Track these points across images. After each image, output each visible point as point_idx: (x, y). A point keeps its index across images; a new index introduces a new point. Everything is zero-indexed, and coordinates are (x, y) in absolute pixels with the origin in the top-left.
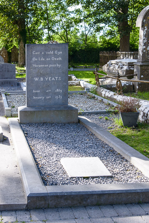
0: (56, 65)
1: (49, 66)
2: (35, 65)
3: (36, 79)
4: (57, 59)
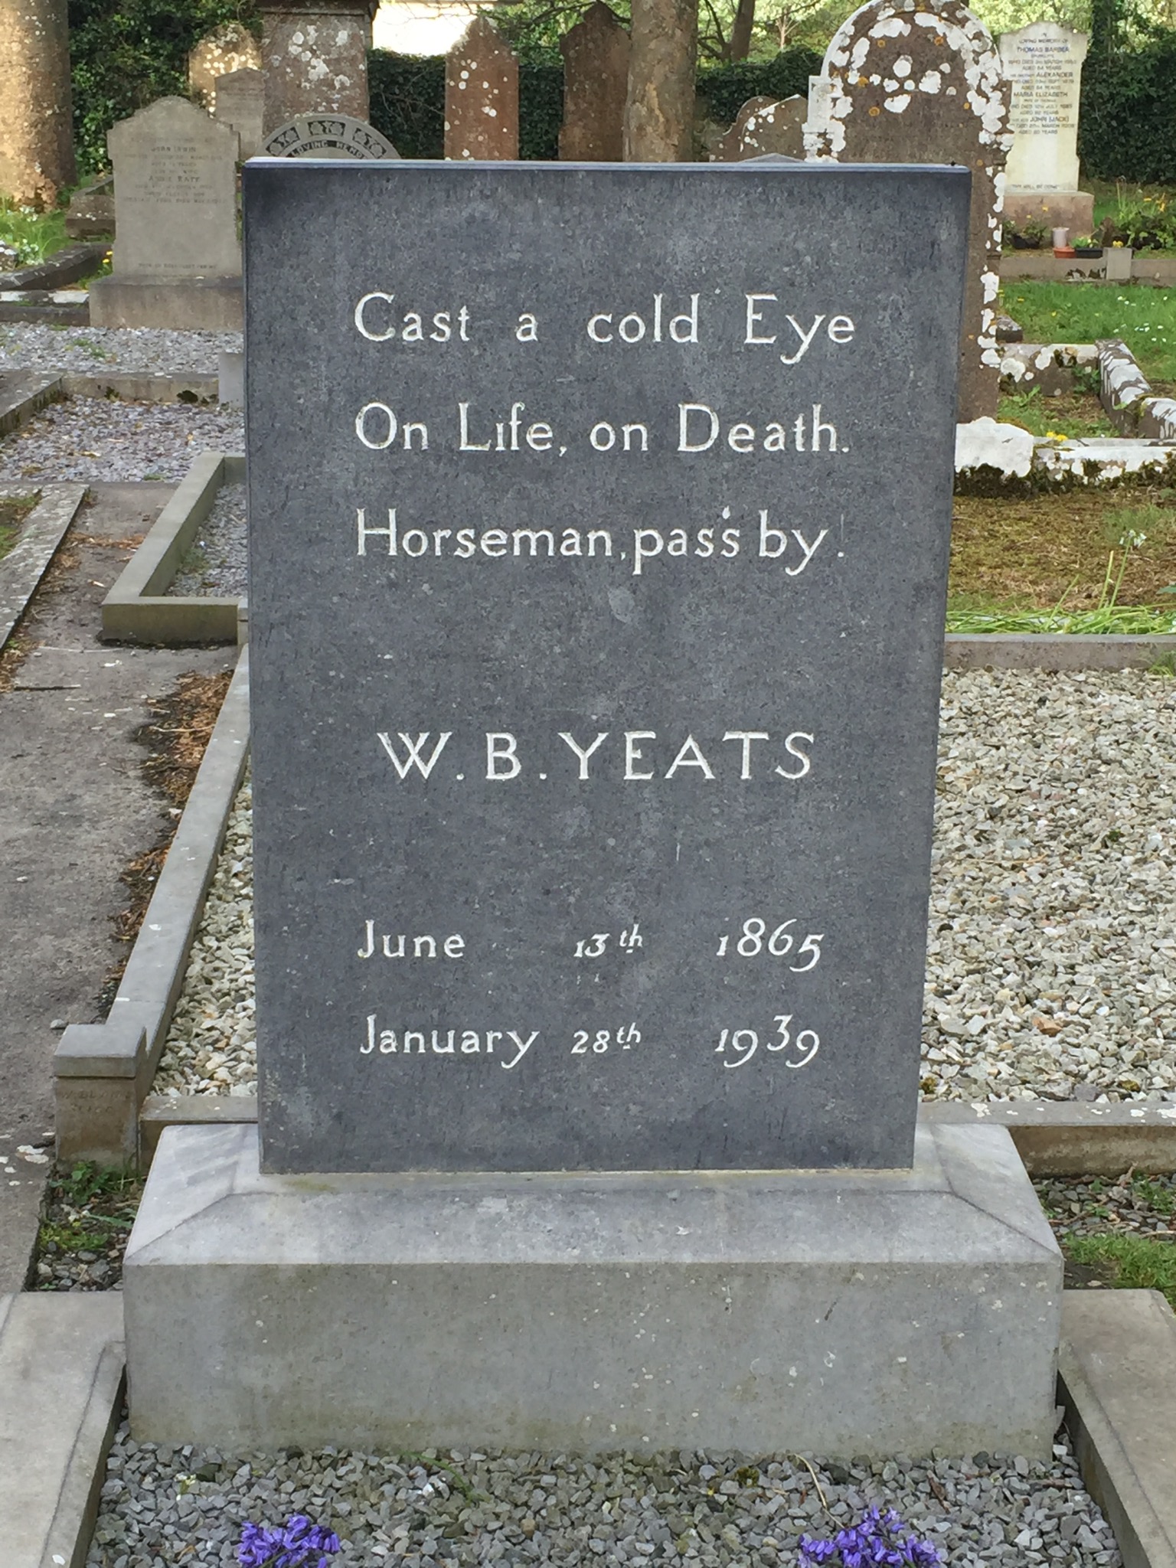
0: (749, 540)
1: (623, 542)
2: (392, 532)
3: (403, 754)
4: (761, 436)
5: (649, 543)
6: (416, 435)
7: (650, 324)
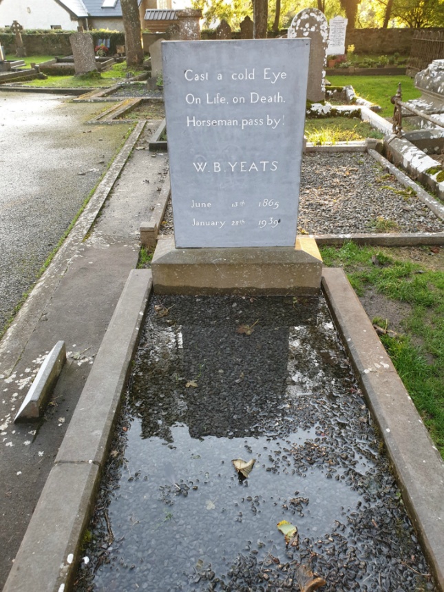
0: (265, 121)
1: (240, 123)
2: (194, 121)
3: (198, 167)
4: (267, 99)
5: (245, 122)
6: (198, 100)
7: (245, 76)
